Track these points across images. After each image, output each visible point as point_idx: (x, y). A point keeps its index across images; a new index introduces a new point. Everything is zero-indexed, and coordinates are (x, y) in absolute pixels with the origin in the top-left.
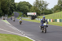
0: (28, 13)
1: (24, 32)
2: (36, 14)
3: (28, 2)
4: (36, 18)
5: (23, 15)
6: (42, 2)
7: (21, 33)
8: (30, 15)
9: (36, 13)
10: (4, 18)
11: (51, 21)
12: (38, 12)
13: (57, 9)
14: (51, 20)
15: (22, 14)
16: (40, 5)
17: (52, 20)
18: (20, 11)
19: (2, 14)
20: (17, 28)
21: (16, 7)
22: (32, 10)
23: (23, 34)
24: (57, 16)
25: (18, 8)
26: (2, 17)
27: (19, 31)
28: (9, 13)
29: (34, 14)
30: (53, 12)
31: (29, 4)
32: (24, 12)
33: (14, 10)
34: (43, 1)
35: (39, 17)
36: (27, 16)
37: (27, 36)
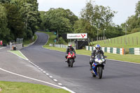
0: (68, 35)
1: (59, 77)
2: (86, 37)
3: (68, 10)
4: (87, 45)
5: (57, 39)
6: (100, 10)
7: (52, 79)
8: (72, 40)
9: (86, 34)
10: (14, 46)
11: (121, 52)
12: (92, 31)
13: (134, 26)
14: (121, 49)
15: (55, 36)
16: (97, 16)
17: (124, 50)
18: (51, 30)
19: (9, 38)
20: (44, 70)
21: (41, 21)
22: (77, 27)
23: (57, 83)
24: (135, 41)
25: (45, 24)
26: (11, 43)
27: (48, 76)
28: (25, 34)
29: (81, 37)
30: (126, 32)
31: (71, 13)
32: (60, 32)
33: (37, 27)
34: (103, 8)
35: (94, 42)
36: (67, 41)
37: (66, 87)
